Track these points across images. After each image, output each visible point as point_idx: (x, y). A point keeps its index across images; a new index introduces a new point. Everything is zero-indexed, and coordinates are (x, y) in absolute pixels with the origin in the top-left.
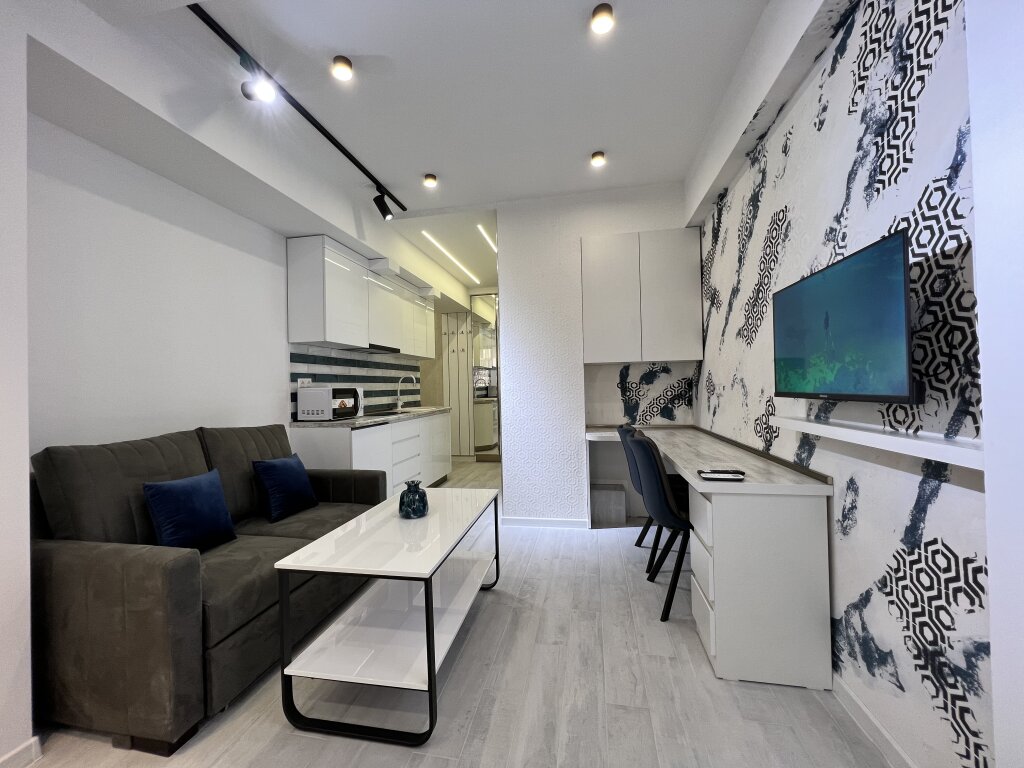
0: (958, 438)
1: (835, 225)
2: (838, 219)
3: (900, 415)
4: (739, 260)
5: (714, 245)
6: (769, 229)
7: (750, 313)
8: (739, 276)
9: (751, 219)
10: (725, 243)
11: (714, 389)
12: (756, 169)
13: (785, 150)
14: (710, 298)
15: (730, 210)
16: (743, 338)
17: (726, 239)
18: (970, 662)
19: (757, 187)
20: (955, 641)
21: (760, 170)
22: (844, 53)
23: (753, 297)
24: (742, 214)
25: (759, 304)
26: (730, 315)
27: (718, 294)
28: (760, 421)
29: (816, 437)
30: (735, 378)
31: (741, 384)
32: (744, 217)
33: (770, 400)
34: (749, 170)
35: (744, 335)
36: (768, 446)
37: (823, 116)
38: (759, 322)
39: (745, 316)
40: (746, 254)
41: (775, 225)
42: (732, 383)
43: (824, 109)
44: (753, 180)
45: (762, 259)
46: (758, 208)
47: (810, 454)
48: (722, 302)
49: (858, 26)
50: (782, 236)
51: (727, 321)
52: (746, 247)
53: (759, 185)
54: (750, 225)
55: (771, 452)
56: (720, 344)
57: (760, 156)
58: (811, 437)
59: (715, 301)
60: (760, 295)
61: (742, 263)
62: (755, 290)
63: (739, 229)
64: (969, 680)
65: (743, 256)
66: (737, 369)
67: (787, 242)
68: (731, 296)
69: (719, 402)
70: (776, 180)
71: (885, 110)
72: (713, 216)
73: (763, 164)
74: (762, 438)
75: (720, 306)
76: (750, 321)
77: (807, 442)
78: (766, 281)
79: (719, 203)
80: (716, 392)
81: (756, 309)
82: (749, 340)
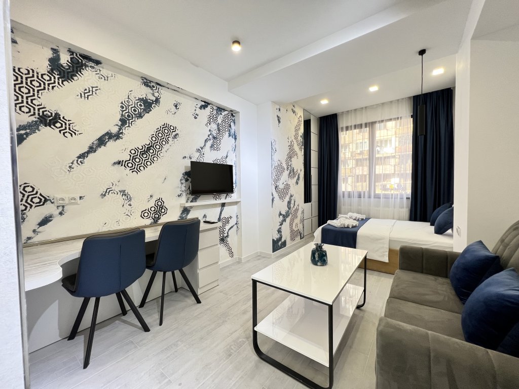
0: (227, 199)
1: (200, 149)
3: (217, 197)
4: (120, 120)
5: (57, 77)
6: (162, 127)
7: (137, 155)
8: (120, 129)
9: (141, 109)
10: (91, 93)
11: (44, 200)
12: (148, 90)
13: (176, 106)
14: (37, 116)
15: (105, 80)
16: (125, 167)
17: (94, 93)
18: (228, 233)
19: (149, 99)
20: (226, 232)
21: (153, 95)
22: (204, 109)
23: (142, 149)
24: (128, 98)
25: (149, 155)
26: (100, 147)
27: (67, 123)
28: (148, 211)
29: (191, 207)
30: (108, 190)
31: (122, 193)
32: (131, 102)
33: (159, 200)
34: (139, 83)
35: (127, 165)
36: (157, 220)
37: (196, 116)
38: (149, 163)
39: (131, 156)
40: (133, 123)
41: (167, 128)
42: (104, 193)
43: (197, 115)
44: (145, 92)
45: (154, 136)
46: (151, 110)
47: (188, 214)
48: (79, 132)
49: (209, 109)
50: (172, 136)
51: (92, 150)
52: (134, 120)
53: (152, 100)
54: (140, 111)
55: (159, 222)
56: (72, 163)
57: (154, 89)
58: (188, 208)
59: (58, 125)
60: (150, 151)
61: (127, 125)
62: (145, 147)
63: (122, 103)
64: (227, 236)
65: (128, 122)
66: (115, 184)
67: (175, 140)
68: (104, 135)
69: (63, 210)
70: (168, 112)
71: (215, 135)
72: (55, 51)
73: (156, 94)
74: (151, 218)
75: (73, 134)
76: (137, 160)
77: (186, 210)
78: (158, 147)
79: (78, 55)
80: (52, 203)
81: (145, 156)
82: (135, 170)
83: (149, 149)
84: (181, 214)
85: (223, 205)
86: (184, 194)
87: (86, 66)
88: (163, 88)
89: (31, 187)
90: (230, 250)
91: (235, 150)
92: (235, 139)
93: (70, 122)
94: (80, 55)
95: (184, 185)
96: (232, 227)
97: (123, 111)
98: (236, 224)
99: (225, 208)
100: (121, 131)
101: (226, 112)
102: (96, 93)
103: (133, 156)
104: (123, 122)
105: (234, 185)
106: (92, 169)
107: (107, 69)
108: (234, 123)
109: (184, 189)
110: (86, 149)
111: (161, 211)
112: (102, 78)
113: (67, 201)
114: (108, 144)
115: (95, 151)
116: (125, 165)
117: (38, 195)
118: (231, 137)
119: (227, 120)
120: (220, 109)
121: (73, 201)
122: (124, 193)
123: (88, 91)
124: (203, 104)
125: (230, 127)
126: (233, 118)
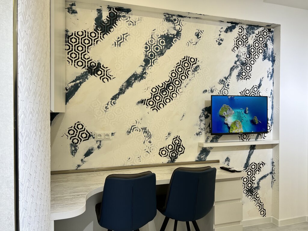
0: (258, 140)
1: (224, 80)
2: (226, 78)
3: (245, 136)
4: (145, 61)
5: (99, 32)
6: (182, 60)
7: (158, 93)
8: (144, 69)
9: (162, 46)
10: (122, 40)
11: (89, 136)
12: (171, 25)
13: (197, 35)
14: (87, 68)
15: (133, 25)
16: (147, 105)
17: (125, 39)
18: (258, 184)
19: (171, 34)
20: (255, 182)
21: (174, 28)
22: (231, 31)
23: (162, 86)
24: (152, 38)
25: (169, 92)
26: (128, 89)
27: (105, 69)
28: (166, 148)
29: (211, 148)
30: (133, 127)
31: (143, 131)
32: (154, 40)
33: (177, 138)
34: (162, 20)
35: (149, 104)
36: (174, 159)
37: (221, 42)
38: (168, 101)
39: (152, 94)
40: (155, 61)
41: (187, 61)
42: (129, 131)
43: (222, 40)
44: (166, 28)
45: (174, 71)
46: (172, 45)
47: (207, 155)
48: (113, 77)
49: (237, 30)
50: (192, 68)
51: (122, 91)
52: (156, 58)
53: (173, 35)
54: (161, 48)
55: (175, 162)
56: (108, 104)
57: (175, 22)
58: (207, 148)
59: (99, 73)
60: (170, 88)
61: (150, 65)
62: (165, 84)
63: (146, 44)
64: (258, 188)
65: (150, 61)
66: (138, 122)
67: (196, 72)
68: (131, 77)
69: (100, 144)
70: (189, 43)
71: (243, 60)
72: (99, 11)
73: (178, 27)
74: (168, 157)
75: (109, 79)
76: (158, 98)
77: (205, 151)
78: (177, 83)
79: (114, 9)
80: (94, 138)
81: (165, 93)
82: (156, 108)
83: (168, 86)
84: (200, 154)
85: (253, 147)
86: (203, 133)
87: (120, 16)
88: (184, 19)
89: (82, 125)
90: (261, 205)
91: (271, 77)
92: (273, 61)
93: (107, 69)
94: (116, 9)
95: (204, 122)
96: (265, 176)
97: (146, 51)
98: (271, 173)
99: (255, 151)
100: (145, 71)
101: (261, 29)
102: (126, 39)
103: (154, 95)
104: (147, 62)
105: (269, 122)
106: (121, 109)
107: (136, 15)
108: (273, 40)
109: (203, 126)
110: (117, 92)
111: (178, 150)
112: (131, 24)
113: (103, 137)
114: (134, 85)
115: (124, 93)
116: (147, 103)
117: (85, 132)
118: (267, 60)
119: (261, 39)
120: (252, 27)
121: (107, 137)
122: (145, 130)
123: (120, 39)
124: (230, 25)
125: (266, 46)
126: (271, 35)
